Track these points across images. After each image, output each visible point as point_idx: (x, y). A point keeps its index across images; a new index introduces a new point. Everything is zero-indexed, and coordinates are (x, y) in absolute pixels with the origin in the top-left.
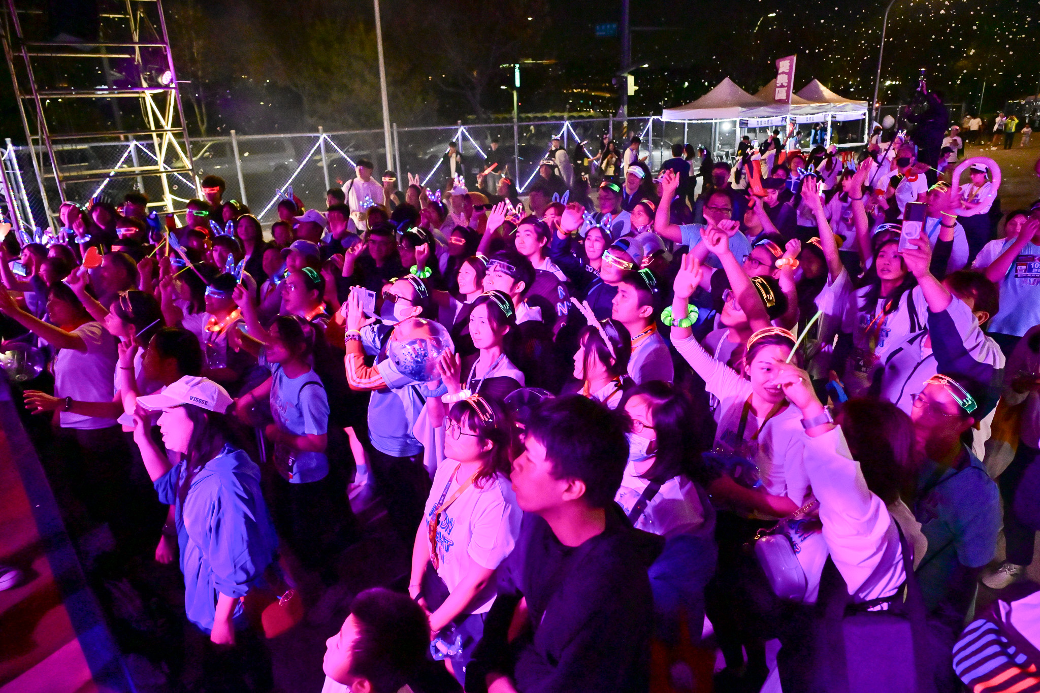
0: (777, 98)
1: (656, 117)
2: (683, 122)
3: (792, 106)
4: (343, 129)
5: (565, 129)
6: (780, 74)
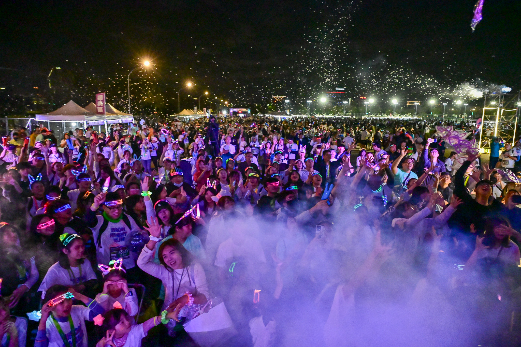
0: (99, 112)
1: (32, 118)
2: (47, 121)
3: (106, 116)
6: (99, 101)
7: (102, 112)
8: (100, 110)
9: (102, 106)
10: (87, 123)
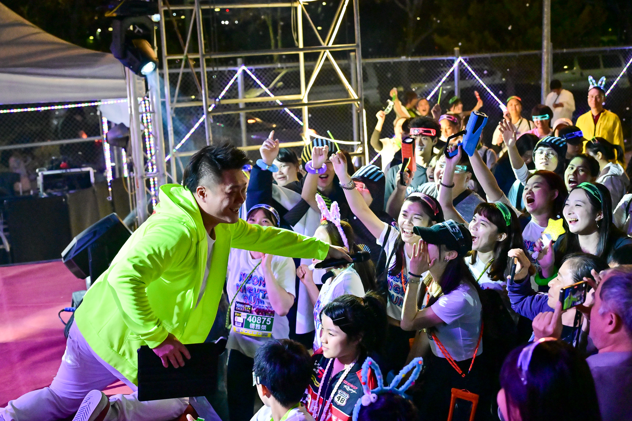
4: (480, 51)
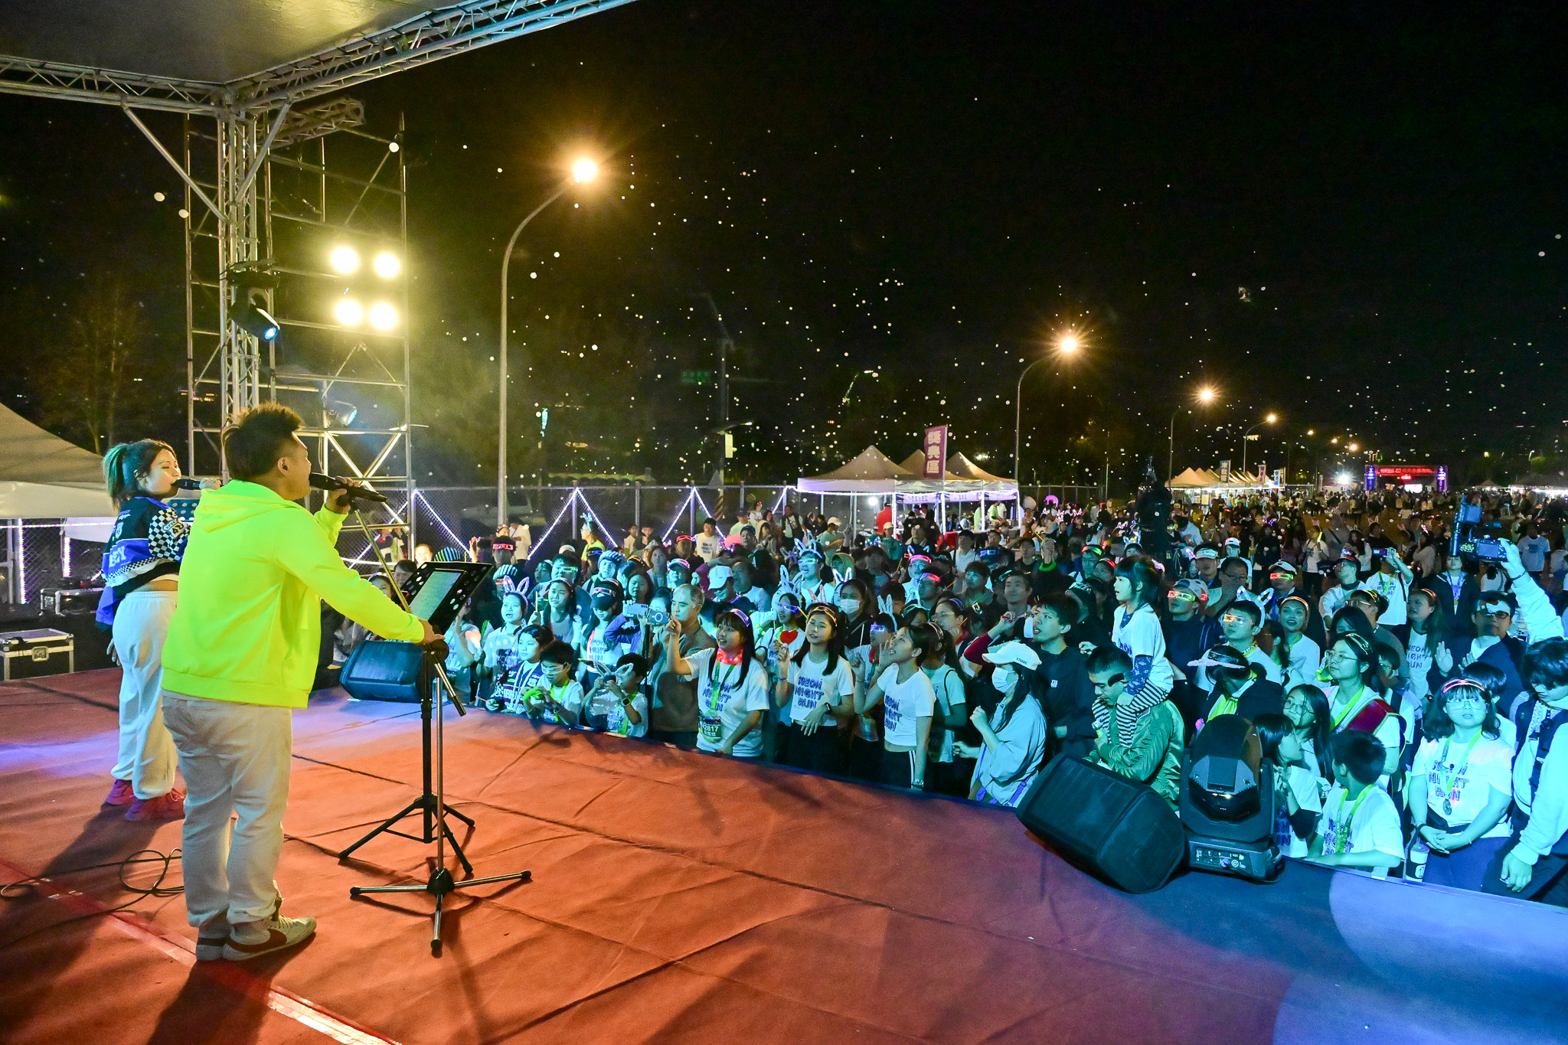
0: (928, 472)
1: (790, 487)
2: (817, 493)
3: (945, 483)
4: (436, 484)
5: (691, 496)
6: (930, 445)
7: (937, 471)
8: (933, 467)
9: (938, 457)
10: (898, 499)
